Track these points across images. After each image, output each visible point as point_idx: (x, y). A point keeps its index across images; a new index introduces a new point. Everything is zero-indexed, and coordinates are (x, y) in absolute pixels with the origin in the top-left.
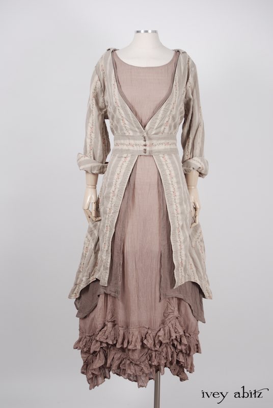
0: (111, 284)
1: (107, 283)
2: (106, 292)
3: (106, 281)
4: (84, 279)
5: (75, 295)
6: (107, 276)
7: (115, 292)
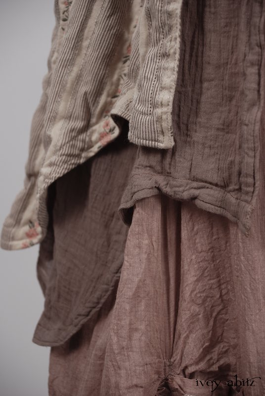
0: (198, 136)
1: (168, 122)
2: (167, 190)
3: (166, 112)
4: (58, 132)
5: (26, 228)
6: (170, 79)
7: (224, 186)
